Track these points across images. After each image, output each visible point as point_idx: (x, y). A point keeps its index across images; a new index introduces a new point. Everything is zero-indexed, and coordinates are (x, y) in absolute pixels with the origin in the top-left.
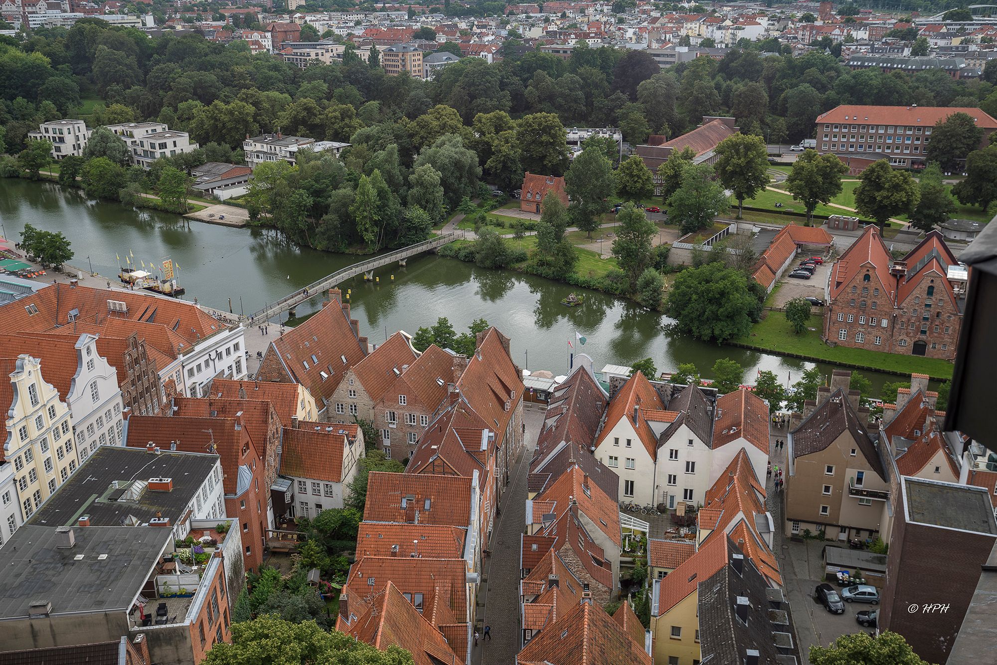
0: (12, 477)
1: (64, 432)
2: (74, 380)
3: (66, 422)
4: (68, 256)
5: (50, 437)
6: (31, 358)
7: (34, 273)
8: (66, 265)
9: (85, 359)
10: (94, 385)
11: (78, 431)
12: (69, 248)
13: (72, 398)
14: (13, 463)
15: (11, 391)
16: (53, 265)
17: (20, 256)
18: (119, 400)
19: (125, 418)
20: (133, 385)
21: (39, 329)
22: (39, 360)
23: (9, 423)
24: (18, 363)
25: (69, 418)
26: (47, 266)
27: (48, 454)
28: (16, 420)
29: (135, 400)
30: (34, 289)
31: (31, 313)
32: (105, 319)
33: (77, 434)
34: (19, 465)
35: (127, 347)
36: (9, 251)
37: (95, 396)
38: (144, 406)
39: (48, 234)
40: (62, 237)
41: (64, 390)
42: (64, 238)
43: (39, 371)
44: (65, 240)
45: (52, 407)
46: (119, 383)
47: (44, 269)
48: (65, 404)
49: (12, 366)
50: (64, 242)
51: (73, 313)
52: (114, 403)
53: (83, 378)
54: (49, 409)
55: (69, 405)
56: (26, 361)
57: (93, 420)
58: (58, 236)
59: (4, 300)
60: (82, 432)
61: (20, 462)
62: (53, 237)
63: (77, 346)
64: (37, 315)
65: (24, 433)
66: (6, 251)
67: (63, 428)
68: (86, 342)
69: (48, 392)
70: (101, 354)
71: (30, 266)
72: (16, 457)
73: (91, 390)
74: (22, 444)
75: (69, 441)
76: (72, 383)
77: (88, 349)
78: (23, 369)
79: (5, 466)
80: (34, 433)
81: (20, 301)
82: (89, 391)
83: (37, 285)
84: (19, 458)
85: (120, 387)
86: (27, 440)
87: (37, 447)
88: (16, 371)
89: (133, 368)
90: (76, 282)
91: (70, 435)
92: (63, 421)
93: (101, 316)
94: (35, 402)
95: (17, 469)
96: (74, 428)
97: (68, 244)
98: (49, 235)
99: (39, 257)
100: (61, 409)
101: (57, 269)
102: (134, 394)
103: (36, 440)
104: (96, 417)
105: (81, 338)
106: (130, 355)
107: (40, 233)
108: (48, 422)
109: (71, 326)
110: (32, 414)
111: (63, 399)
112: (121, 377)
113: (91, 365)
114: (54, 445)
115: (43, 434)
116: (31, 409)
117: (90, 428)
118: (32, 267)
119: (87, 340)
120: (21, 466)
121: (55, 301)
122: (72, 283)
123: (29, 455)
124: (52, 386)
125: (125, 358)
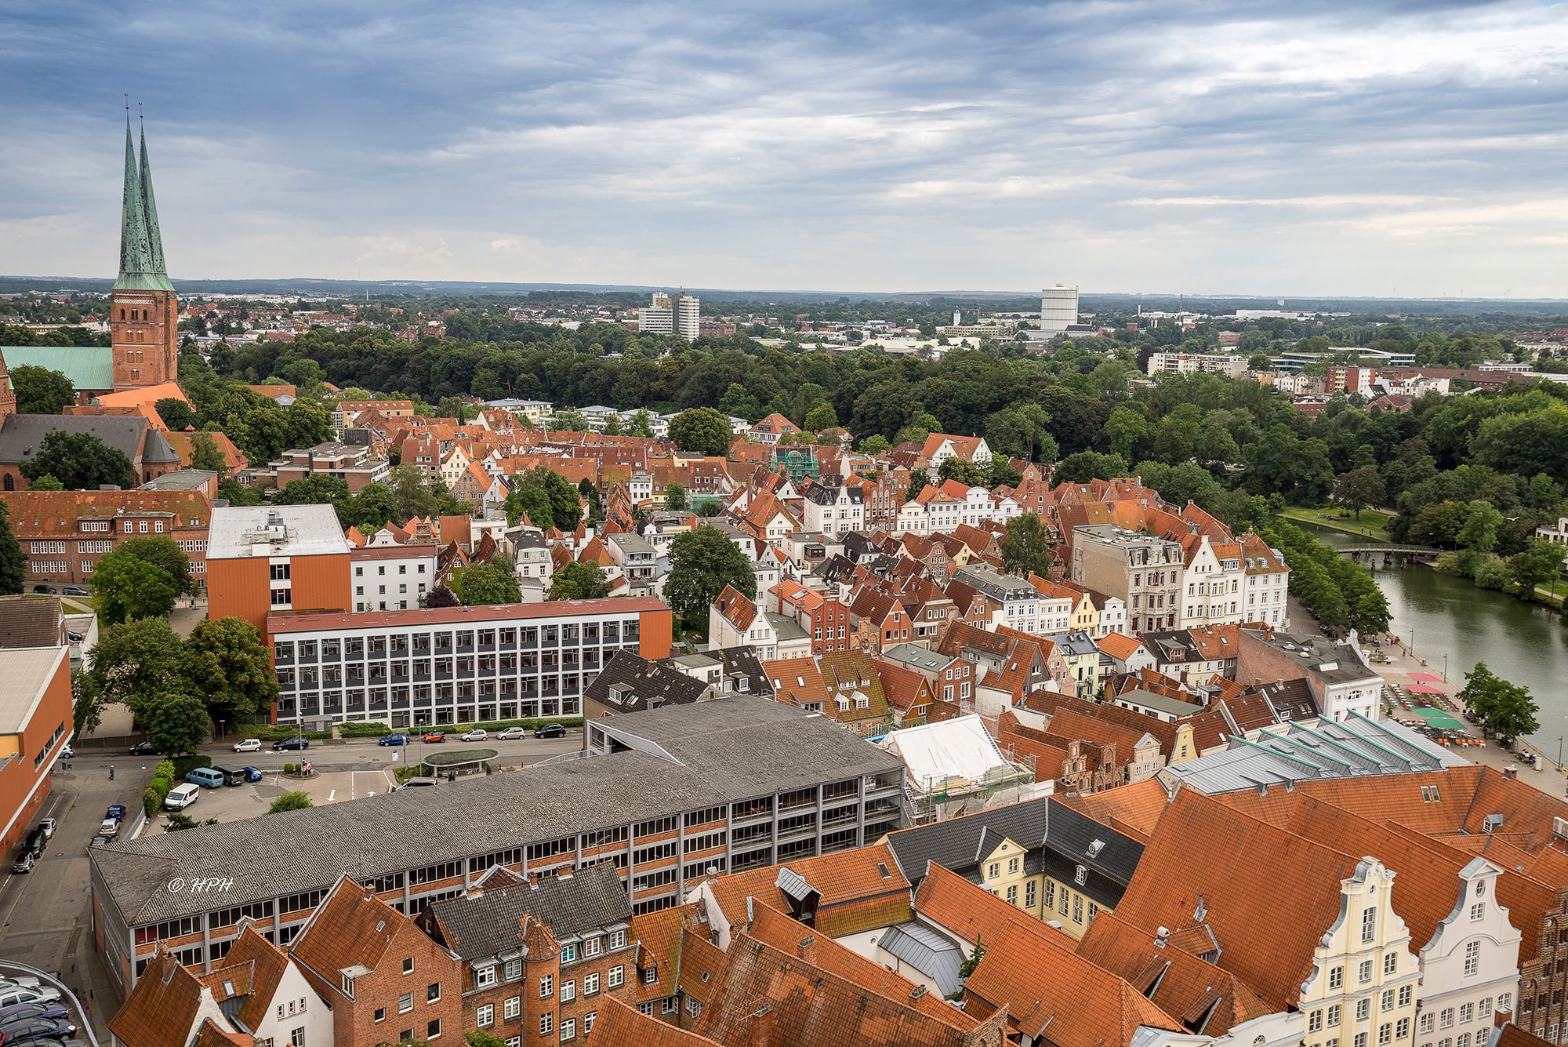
0: (1300, 1037)
1: (1401, 1003)
2: (1442, 926)
3: (1408, 988)
4: (1528, 728)
5: (1376, 1002)
6: (1381, 867)
7: (1467, 739)
8: (1522, 741)
9: (1471, 898)
10: (1473, 946)
11: (1424, 1011)
12: (1533, 715)
13: (1430, 952)
14: (1308, 1017)
15: (1336, 906)
16: (1500, 736)
17: (1455, 709)
18: (1513, 990)
19: (1498, 1024)
20: (1546, 973)
21: (1430, 827)
22: (1393, 874)
23: (1319, 953)
24: (1360, 867)
25: (1415, 984)
26: (1491, 734)
27: (1365, 1027)
28: (1330, 953)
29: (1543, 1001)
30: (1444, 765)
31: (1427, 798)
32: (1542, 846)
33: (1421, 1014)
34: (1315, 1024)
35: (1554, 905)
36: (1443, 697)
37: (1470, 966)
38: (1558, 1018)
39: (1506, 685)
40: (1527, 695)
41: (1420, 938)
42: (1530, 698)
43: (1389, 892)
44: (1531, 701)
45: (1394, 955)
46: (1521, 960)
47: (1485, 737)
48: (1416, 959)
49: (1347, 869)
50: (1528, 705)
51: (1494, 819)
52: (1503, 990)
53: (1457, 929)
54: (1387, 957)
55: (1421, 963)
56: (1372, 869)
57: (1456, 1003)
58: (1521, 692)
59: (1394, 767)
60: (1431, 1015)
61: (1318, 1020)
62: (1514, 692)
63: (1463, 874)
64: (1436, 804)
65: (1336, 978)
66: (1438, 695)
67: (1401, 996)
68: (1480, 874)
69: (1393, 930)
70: (1501, 900)
71: (1464, 728)
72: (1314, 1009)
73: (1466, 953)
74: (1329, 993)
75: (1405, 1021)
76: (1438, 930)
77: (1481, 884)
78: (1364, 879)
79: (1294, 1015)
80: (1352, 982)
81: (1418, 775)
82: (1462, 954)
83: (1450, 758)
84: (1319, 1012)
85: (1520, 967)
86: (1339, 991)
87: (1350, 1010)
88: (1353, 879)
89: (1555, 945)
90: (1514, 772)
91: (1409, 1011)
92: (1404, 984)
93: (1538, 839)
94: (1367, 937)
95: (1311, 1028)
96: (1419, 1004)
97: (1534, 709)
98: (1508, 688)
99: (1483, 717)
100: (1407, 963)
101: (1504, 744)
102: (1544, 989)
103: (1353, 996)
104: (1464, 1000)
105: (1474, 864)
106: (1554, 920)
107: (1495, 682)
108: (1378, 976)
109: (1483, 838)
110: (1357, 954)
111: (1415, 948)
112: (1528, 952)
113: (1478, 911)
114: (1379, 1016)
115: (1366, 991)
116: (1358, 945)
117: (1447, 1014)
118: (1469, 730)
119: (1483, 870)
120: (1318, 1026)
121: (1471, 791)
122: (1507, 771)
123: (1335, 1013)
124: (1402, 922)
125: (1544, 923)
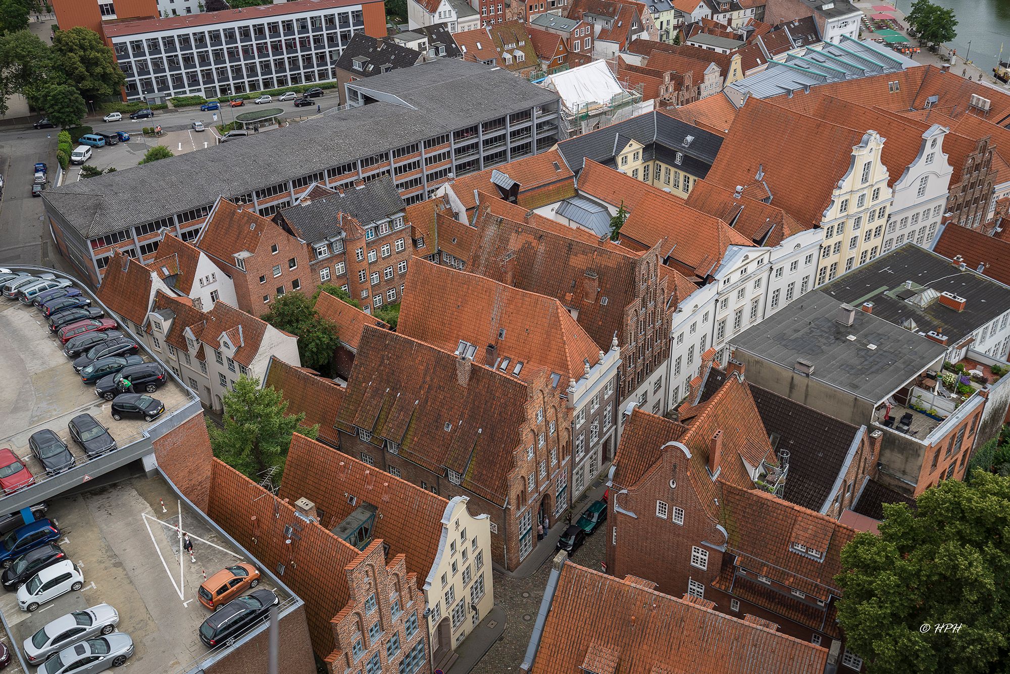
0: (820, 242)
1: (879, 217)
2: (908, 169)
3: (884, 207)
4: (948, 38)
5: (865, 217)
6: (878, 136)
7: (908, 48)
8: (945, 47)
9: (928, 150)
10: (925, 180)
11: (892, 220)
12: (954, 28)
13: (899, 186)
14: (825, 230)
15: (848, 162)
16: (930, 44)
17: (902, 28)
18: (943, 203)
19: (943, 223)
20: (963, 191)
21: (893, 108)
22: (884, 140)
23: (836, 192)
24: (865, 137)
25: (888, 205)
26: (924, 43)
27: (858, 233)
28: (842, 191)
29: (959, 207)
30: (904, 67)
31: (892, 89)
32: (961, 114)
33: (890, 222)
34: (829, 234)
35: (975, 149)
36: (894, 21)
37: (921, 191)
38: (965, 217)
39: (938, 8)
40: (952, 15)
41: (895, 175)
42: (954, 16)
43: (880, 151)
44: (954, 19)
45: (878, 189)
46: (950, 185)
47: (920, 46)
48: (891, 190)
49: (857, 139)
50: (951, 21)
51: (932, 99)
52: (937, 204)
53: (918, 169)
54: (875, 191)
55: (894, 192)
56: (872, 138)
57: (910, 214)
58: (948, 13)
59: (872, 71)
60: (895, 222)
61: (831, 231)
62: (943, 13)
63: (924, 136)
64: (897, 93)
65: (844, 206)
66: (891, 20)
67: (880, 213)
68: (936, 134)
69: (880, 173)
70: (945, 150)
71: (907, 41)
72: (829, 225)
73: (920, 183)
74: (839, 215)
75: (880, 227)
76: (905, 171)
77: (934, 141)
78: (867, 144)
79: (818, 230)
80: (853, 209)
81: (887, 75)
82: (917, 184)
83: (908, 62)
84: (832, 227)
85: (949, 189)
86: (845, 214)
87: (851, 223)
88: (860, 145)
89: (971, 174)
90: (948, 67)
91: (883, 221)
92: (882, 206)
93: (959, 109)
94: (865, 179)
95: (827, 236)
96: (889, 216)
97: (955, 24)
98: (939, 11)
99: (920, 33)
100: (886, 193)
101: (933, 49)
102: (960, 200)
103: (852, 216)
104: (914, 212)
105: (932, 129)
106: (973, 159)
107: (931, 7)
108: (869, 203)
109: (925, 112)
110: (858, 191)
111: (890, 185)
112: (955, 179)
113: (930, 158)
114: (866, 226)
115: (860, 212)
116: (859, 185)
117: (904, 221)
118: (910, 42)
119: (937, 132)
120: (831, 235)
121: (919, 83)
122: (944, 67)
123: (841, 227)
124: (885, 169)
125: (967, 161)
